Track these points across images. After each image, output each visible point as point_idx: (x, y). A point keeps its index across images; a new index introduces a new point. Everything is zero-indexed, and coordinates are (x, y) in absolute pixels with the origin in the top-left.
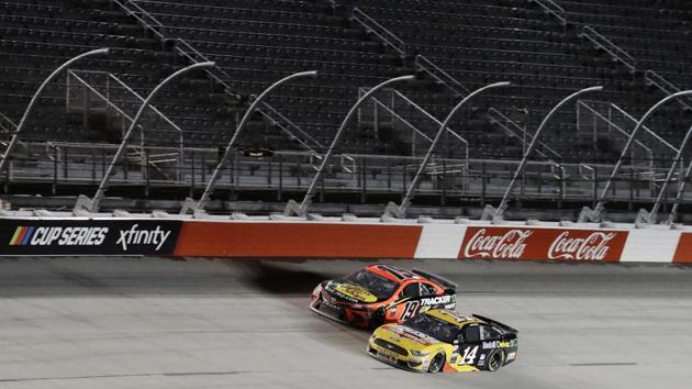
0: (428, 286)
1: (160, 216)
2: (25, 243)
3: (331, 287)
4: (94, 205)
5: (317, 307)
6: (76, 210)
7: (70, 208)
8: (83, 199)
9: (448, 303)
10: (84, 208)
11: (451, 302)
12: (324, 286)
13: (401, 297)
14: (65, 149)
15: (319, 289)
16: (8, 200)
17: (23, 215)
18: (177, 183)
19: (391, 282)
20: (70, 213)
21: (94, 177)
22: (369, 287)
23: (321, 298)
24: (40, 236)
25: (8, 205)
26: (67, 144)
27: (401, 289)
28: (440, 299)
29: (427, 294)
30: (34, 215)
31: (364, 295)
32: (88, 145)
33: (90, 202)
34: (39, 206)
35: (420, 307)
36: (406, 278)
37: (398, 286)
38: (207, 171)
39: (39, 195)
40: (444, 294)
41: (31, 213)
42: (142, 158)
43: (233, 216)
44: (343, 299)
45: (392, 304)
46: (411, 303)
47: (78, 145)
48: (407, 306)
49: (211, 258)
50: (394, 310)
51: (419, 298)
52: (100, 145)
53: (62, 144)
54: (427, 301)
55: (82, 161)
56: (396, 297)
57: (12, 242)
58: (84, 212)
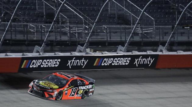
0: (82, 81)
1: (150, 53)
2: (99, 65)
3: (37, 82)
4: (125, 49)
5: (31, 92)
6: (118, 51)
7: (115, 51)
8: (120, 47)
9: (91, 89)
10: (121, 50)
11: (92, 88)
12: (34, 82)
13: (69, 86)
14: (110, 28)
15: (32, 84)
16: (92, 48)
17: (98, 54)
18: (153, 40)
19: (65, 79)
20: (116, 53)
21: (121, 38)
22: (55, 82)
23: (33, 88)
24: (105, 62)
25: (92, 50)
26: (111, 26)
27: (69, 83)
28: (87, 86)
29: (81, 84)
30: (102, 54)
31: (52, 86)
32: (119, 26)
33: (123, 48)
34: (104, 51)
35: (78, 90)
36: (71, 78)
37: (68, 81)
38: (164, 35)
39: (100, 46)
40: (89, 85)
41: (101, 53)
42: (139, 31)
43: (178, 52)
44: (43, 88)
45: (66, 89)
46: (74, 88)
47: (114, 26)
48: (72, 90)
49: (170, 69)
50: (66, 92)
51: (78, 86)
52: (123, 26)
53: (108, 26)
54: (81, 88)
55: (116, 32)
56: (67, 86)
57: (95, 65)
58: (121, 52)
